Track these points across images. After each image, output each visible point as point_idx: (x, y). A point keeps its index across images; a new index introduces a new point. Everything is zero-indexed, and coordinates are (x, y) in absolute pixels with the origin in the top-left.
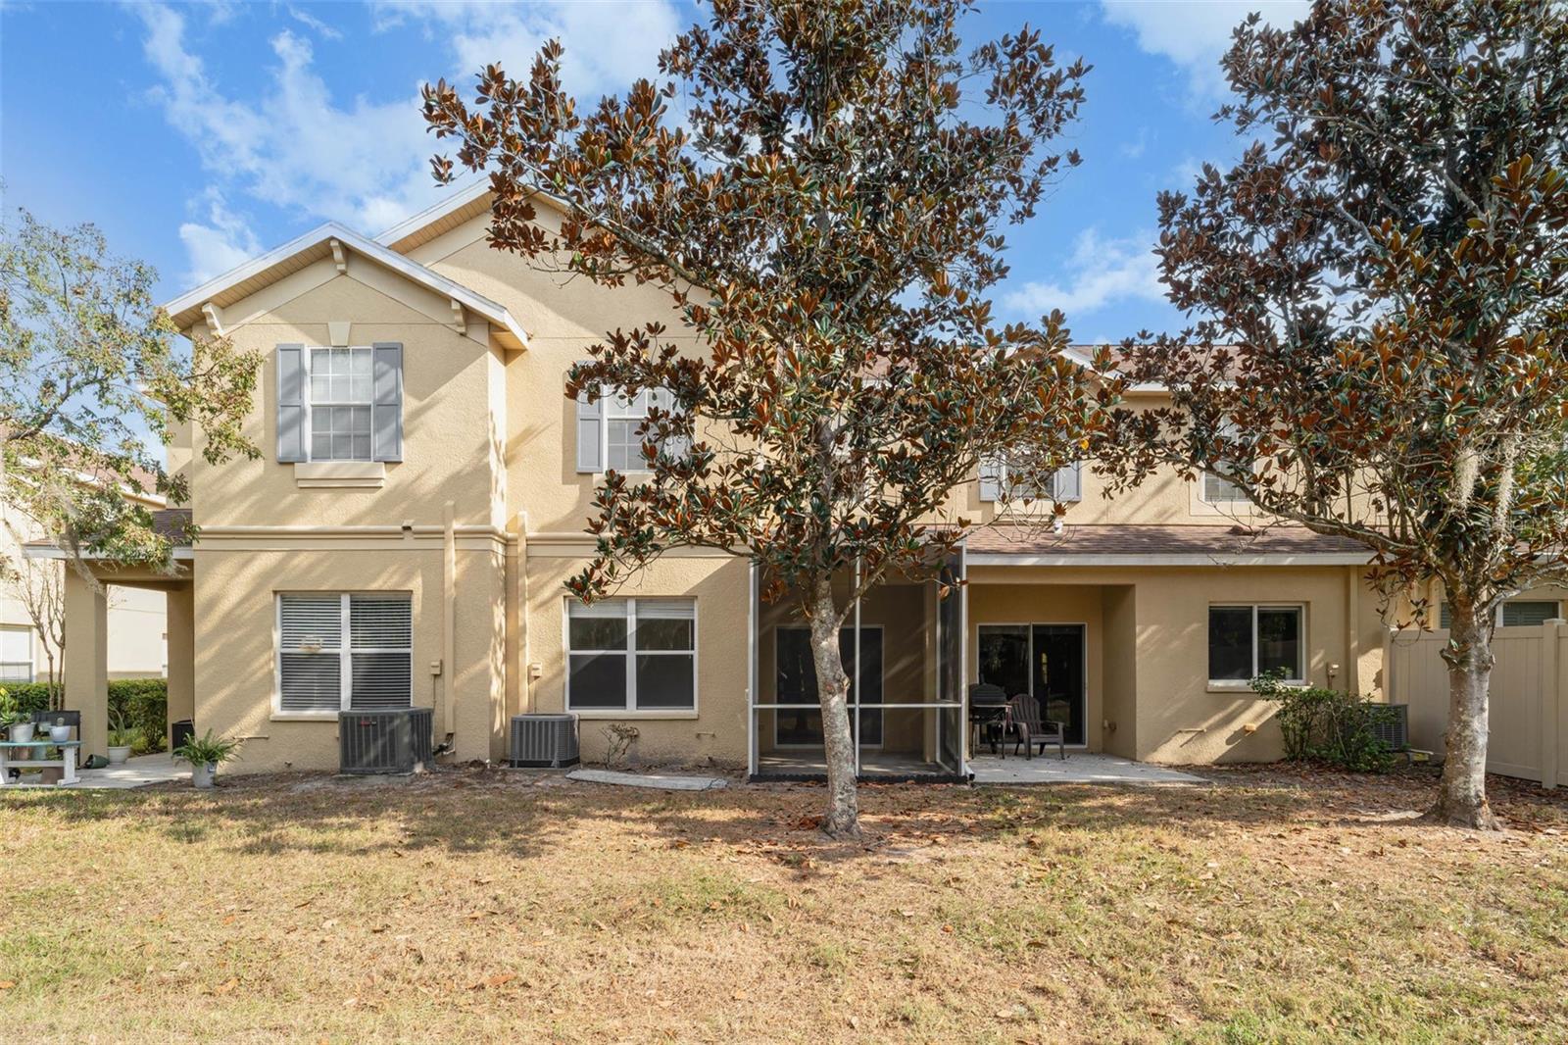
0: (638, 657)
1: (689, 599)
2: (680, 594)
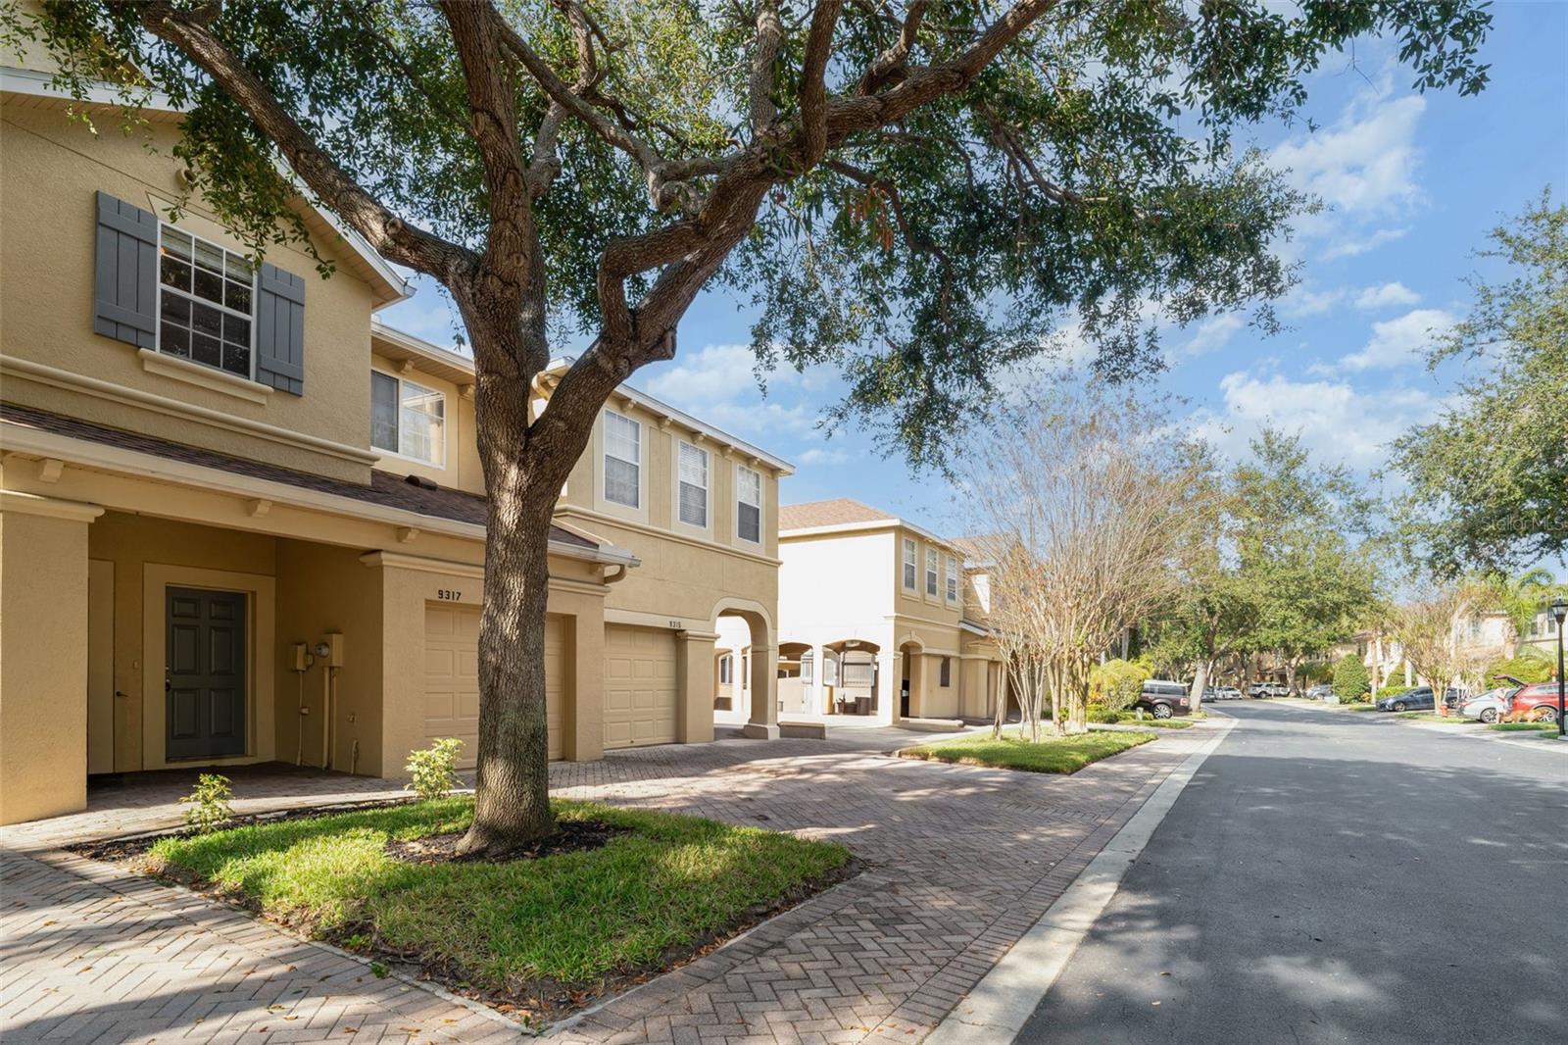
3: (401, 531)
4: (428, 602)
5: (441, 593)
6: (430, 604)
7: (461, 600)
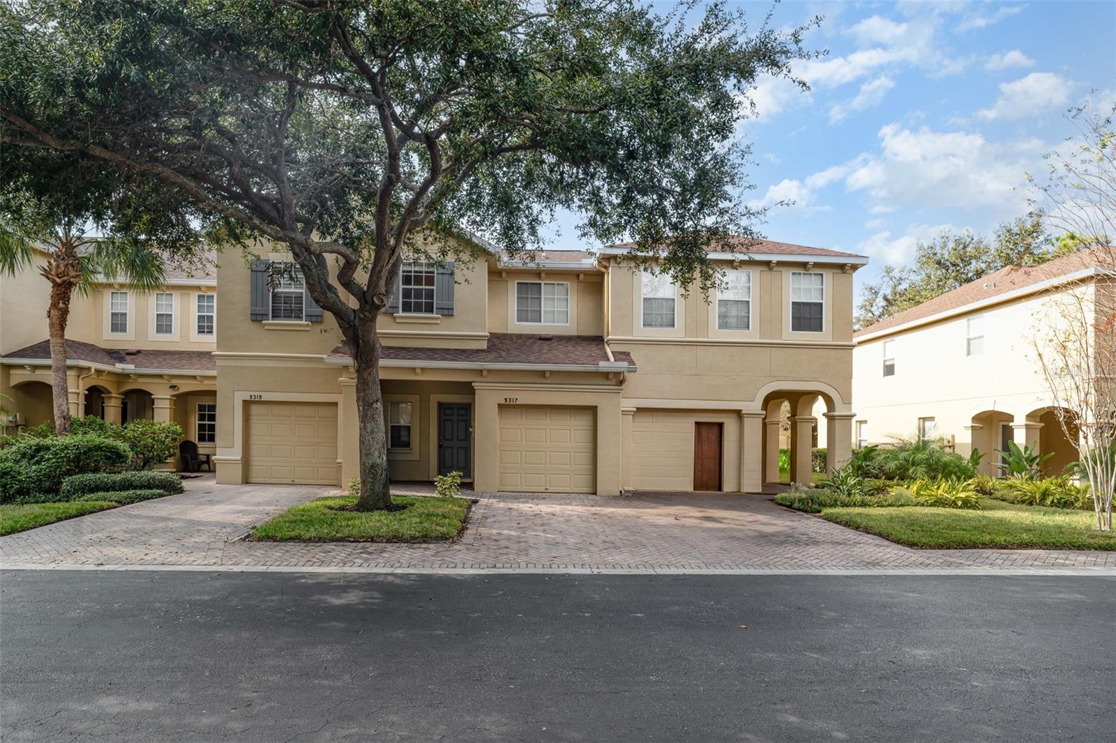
3: (480, 372)
4: (499, 405)
5: (506, 399)
6: (500, 406)
7: (518, 402)
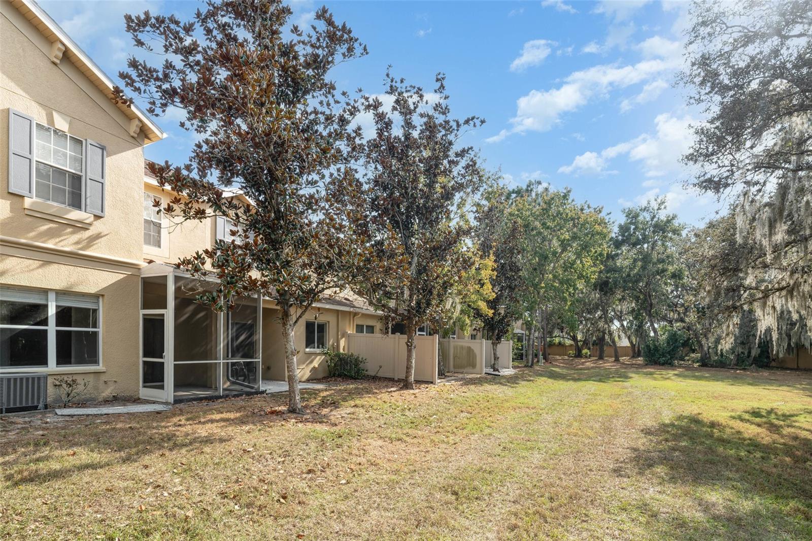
0: (57, 331)
1: (97, 296)
2: (93, 292)
